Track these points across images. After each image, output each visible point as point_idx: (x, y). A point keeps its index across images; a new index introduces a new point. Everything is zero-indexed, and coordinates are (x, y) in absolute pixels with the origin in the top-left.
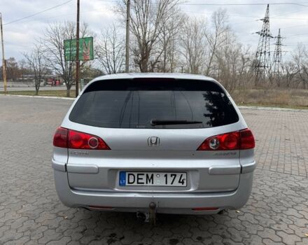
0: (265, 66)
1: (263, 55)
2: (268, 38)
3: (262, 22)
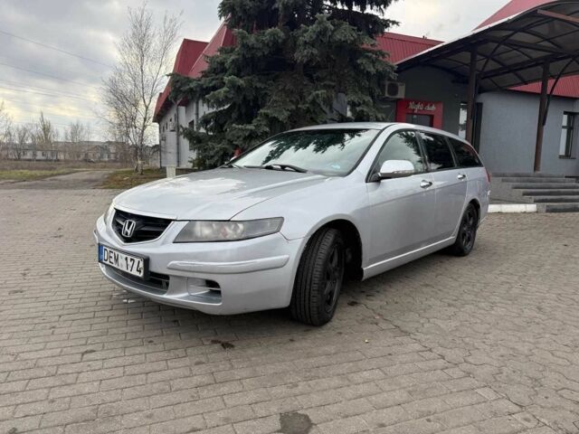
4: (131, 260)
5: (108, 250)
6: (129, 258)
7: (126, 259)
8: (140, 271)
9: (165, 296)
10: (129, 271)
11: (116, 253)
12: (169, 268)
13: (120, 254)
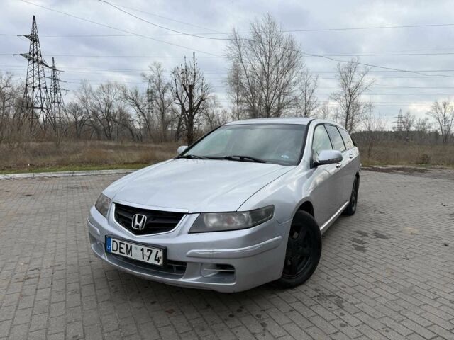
0: (42, 108)
1: (36, 90)
2: (41, 66)
3: (28, 40)
4: (148, 250)
5: (118, 241)
6: (145, 249)
7: (142, 250)
8: (159, 261)
9: (181, 280)
10: (145, 260)
11: (129, 245)
12: (188, 256)
13: (133, 246)
